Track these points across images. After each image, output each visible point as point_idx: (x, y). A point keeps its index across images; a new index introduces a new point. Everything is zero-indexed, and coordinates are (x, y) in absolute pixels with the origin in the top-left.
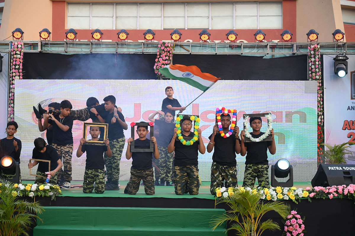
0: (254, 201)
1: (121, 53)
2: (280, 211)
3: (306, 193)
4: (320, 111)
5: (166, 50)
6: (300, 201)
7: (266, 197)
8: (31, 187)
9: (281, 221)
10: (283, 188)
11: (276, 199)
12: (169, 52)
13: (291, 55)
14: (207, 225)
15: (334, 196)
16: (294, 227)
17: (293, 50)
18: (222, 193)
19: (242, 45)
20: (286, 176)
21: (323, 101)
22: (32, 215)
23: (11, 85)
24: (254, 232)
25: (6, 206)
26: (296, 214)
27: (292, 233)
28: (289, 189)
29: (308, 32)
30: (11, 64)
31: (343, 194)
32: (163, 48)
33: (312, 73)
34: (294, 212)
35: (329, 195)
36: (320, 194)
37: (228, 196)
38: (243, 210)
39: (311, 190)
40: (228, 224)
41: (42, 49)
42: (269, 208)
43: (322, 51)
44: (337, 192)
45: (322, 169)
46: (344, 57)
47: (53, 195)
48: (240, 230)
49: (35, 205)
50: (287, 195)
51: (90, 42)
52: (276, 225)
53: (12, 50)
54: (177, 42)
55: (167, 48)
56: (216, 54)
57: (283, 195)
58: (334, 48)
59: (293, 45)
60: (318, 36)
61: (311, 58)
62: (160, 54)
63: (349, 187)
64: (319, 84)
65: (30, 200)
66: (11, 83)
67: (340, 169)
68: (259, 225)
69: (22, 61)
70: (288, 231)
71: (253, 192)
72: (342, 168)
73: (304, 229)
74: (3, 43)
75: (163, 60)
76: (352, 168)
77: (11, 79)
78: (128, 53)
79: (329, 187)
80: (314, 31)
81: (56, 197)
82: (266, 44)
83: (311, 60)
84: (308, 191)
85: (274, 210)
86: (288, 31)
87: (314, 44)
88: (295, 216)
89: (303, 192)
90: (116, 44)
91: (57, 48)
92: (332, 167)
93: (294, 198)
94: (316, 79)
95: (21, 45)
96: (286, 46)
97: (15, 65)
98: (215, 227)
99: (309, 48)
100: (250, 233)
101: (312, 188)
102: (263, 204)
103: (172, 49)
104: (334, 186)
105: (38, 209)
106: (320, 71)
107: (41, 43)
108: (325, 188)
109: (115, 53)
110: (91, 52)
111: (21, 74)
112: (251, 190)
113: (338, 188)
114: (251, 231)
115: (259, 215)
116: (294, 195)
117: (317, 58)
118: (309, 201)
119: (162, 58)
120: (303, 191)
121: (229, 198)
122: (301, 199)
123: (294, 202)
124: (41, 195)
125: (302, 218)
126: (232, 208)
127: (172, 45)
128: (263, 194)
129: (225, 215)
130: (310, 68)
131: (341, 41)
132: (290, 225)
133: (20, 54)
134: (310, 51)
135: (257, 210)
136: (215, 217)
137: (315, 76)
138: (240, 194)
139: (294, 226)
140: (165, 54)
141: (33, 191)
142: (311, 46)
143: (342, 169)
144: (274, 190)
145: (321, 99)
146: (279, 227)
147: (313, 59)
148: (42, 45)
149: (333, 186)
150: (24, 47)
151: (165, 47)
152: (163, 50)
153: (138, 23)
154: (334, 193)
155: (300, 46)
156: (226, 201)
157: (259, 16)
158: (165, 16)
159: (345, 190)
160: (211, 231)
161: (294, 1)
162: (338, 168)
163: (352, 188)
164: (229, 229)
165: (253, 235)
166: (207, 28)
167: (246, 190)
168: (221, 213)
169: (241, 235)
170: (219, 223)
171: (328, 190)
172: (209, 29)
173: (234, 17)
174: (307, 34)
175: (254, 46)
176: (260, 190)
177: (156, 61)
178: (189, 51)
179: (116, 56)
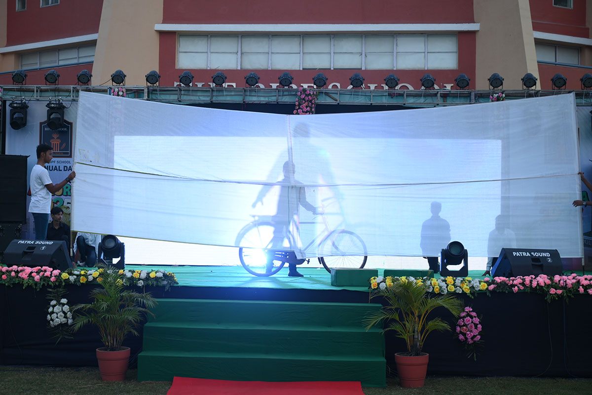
0: (419, 294)
1: (249, 102)
2: (451, 307)
3: (484, 285)
5: (307, 98)
6: (476, 295)
7: (433, 290)
8: (140, 274)
9: (452, 320)
10: (454, 278)
11: (446, 292)
12: (311, 101)
15: (519, 289)
17: (470, 99)
18: (379, 284)
19: (404, 93)
20: (459, 263)
22: (141, 309)
24: (418, 333)
25: (110, 297)
26: (471, 311)
27: (466, 336)
28: (462, 279)
29: (491, 76)
31: (531, 286)
32: (303, 96)
34: (468, 309)
35: (513, 288)
36: (501, 287)
37: (386, 288)
38: (405, 306)
39: (490, 281)
40: (385, 323)
41: (149, 97)
42: (438, 303)
44: (523, 284)
45: (505, 255)
47: (167, 284)
48: (401, 331)
49: (146, 297)
50: (460, 287)
51: (210, 88)
52: (446, 325)
54: (322, 89)
56: (371, 104)
57: (455, 287)
58: (523, 98)
59: (470, 94)
60: (503, 82)
62: (299, 105)
63: (538, 278)
65: (139, 290)
67: (528, 254)
68: (424, 325)
70: (461, 333)
71: (418, 283)
72: (530, 254)
73: (481, 330)
74: (100, 90)
75: (303, 111)
76: (543, 253)
78: (259, 102)
79: (514, 278)
80: (498, 75)
81: (170, 286)
82: (436, 92)
84: (486, 282)
85: (443, 306)
86: (465, 76)
87: (497, 92)
88: (470, 314)
89: (480, 284)
90: (243, 90)
91: (168, 96)
92: (518, 253)
93: (469, 291)
95: (123, 92)
96: (462, 95)
98: (369, 326)
99: (491, 97)
100: (413, 334)
101: (492, 278)
102: (429, 298)
103: (314, 97)
105: (150, 301)
107: (148, 89)
108: (508, 279)
110: (211, 101)
112: (415, 281)
113: (525, 279)
114: (414, 332)
115: (425, 312)
116: (468, 287)
118: (488, 295)
119: (301, 109)
120: (480, 282)
121: (387, 290)
122: (477, 293)
123: (469, 296)
124: (153, 285)
125: (479, 316)
126: (391, 303)
127: (315, 93)
128: (429, 285)
129: (382, 311)
131: (532, 88)
132: (464, 326)
134: (493, 101)
135: (422, 306)
136: (370, 314)
138: (401, 286)
139: (469, 326)
140: (306, 104)
141: (142, 280)
142: (494, 94)
143: (530, 256)
144: (443, 281)
146: (449, 327)
148: (148, 92)
149: (518, 277)
150: (127, 94)
151: (306, 95)
152: (304, 99)
153: (270, 61)
154: (520, 286)
155: (479, 95)
156: (383, 294)
157: (428, 53)
158: (305, 51)
159: (533, 282)
160: (364, 331)
161: (473, 33)
162: (524, 254)
163: (543, 279)
164: (386, 330)
165: (417, 337)
166: (359, 67)
167: (408, 280)
168: (378, 308)
169: (401, 337)
170: (374, 322)
171: (511, 281)
172: (361, 69)
173: (395, 54)
174: (488, 80)
175: (420, 94)
176: (426, 280)
177: (294, 113)
178: (336, 100)
179: (244, 106)
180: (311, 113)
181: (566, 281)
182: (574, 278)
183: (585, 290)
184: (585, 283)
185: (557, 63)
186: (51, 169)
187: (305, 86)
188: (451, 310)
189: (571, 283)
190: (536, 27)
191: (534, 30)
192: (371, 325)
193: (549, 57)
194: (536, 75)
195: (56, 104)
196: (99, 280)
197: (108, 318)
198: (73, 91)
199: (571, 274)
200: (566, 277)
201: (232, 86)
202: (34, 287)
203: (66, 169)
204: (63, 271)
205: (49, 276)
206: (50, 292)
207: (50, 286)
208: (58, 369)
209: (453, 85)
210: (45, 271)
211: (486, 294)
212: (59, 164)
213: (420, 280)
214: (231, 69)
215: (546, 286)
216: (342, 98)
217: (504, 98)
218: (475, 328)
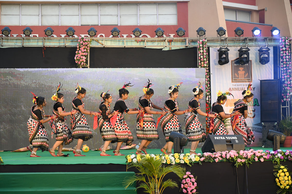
0: (157, 165)
1: (47, 46)
2: (178, 172)
3: (198, 158)
4: (208, 92)
5: (84, 44)
6: (193, 164)
7: (166, 162)
9: (179, 181)
10: (179, 154)
11: (174, 163)
12: (87, 45)
13: (184, 48)
14: (121, 185)
15: (219, 160)
16: (189, 184)
17: (186, 43)
18: (132, 159)
19: (145, 40)
21: (210, 84)
24: (158, 189)
26: (190, 174)
27: (187, 190)
28: (184, 155)
29: (198, 29)
31: (226, 158)
32: (82, 42)
33: (201, 62)
34: (188, 173)
35: (215, 159)
36: (208, 159)
37: (137, 162)
38: (149, 173)
40: (137, 184)
42: (169, 170)
43: (208, 44)
44: (221, 156)
45: (210, 139)
46: (225, 49)
48: (147, 188)
50: (183, 160)
51: (22, 38)
52: (175, 183)
54: (93, 38)
55: (85, 42)
56: (125, 47)
57: (180, 159)
58: (218, 42)
59: (185, 40)
60: (206, 32)
61: (200, 50)
62: (80, 47)
63: (230, 153)
64: (207, 70)
67: (224, 138)
68: (161, 184)
70: (184, 188)
71: (157, 158)
72: (225, 137)
73: (196, 186)
75: (82, 52)
76: (233, 137)
78: (53, 46)
79: (215, 153)
80: (202, 28)
82: (165, 39)
83: (200, 51)
84: (199, 156)
85: (173, 172)
86: (182, 29)
87: (202, 39)
88: (189, 176)
89: (195, 157)
90: (43, 39)
92: (217, 137)
93: (189, 162)
94: (204, 67)
96: (180, 41)
98: (127, 186)
99: (198, 42)
100: (154, 190)
101: (202, 154)
102: (164, 167)
103: (89, 43)
104: (219, 152)
106: (207, 60)
108: (212, 154)
109: (43, 46)
110: (23, 46)
112: (155, 157)
113: (222, 153)
114: (155, 189)
115: (162, 176)
116: (188, 160)
117: (205, 50)
118: (200, 164)
119: (81, 50)
121: (138, 163)
122: (193, 163)
123: (188, 165)
125: (195, 177)
126: (140, 171)
127: (89, 40)
128: (164, 159)
129: (135, 176)
130: (200, 58)
131: (223, 36)
132: (186, 183)
134: (199, 44)
135: (160, 172)
136: (127, 178)
137: (204, 64)
138: (146, 160)
140: (84, 47)
142: (200, 40)
143: (225, 139)
144: (172, 156)
145: (208, 83)
146: (177, 185)
147: (202, 51)
151: (84, 41)
152: (82, 44)
153: (60, 21)
154: (219, 158)
155: (191, 41)
156: (135, 166)
157: (159, 15)
158: (82, 14)
159: (227, 155)
160: (124, 189)
161: (186, 3)
162: (222, 138)
163: (233, 153)
164: (138, 188)
165: (157, 192)
166: (116, 24)
167: (151, 156)
168: (132, 175)
169: (147, 192)
170: (130, 183)
171: (214, 155)
172: (118, 25)
173: (138, 15)
174: (196, 31)
175: (155, 41)
176: (162, 156)
177: (76, 52)
178: (103, 45)
179: (44, 49)
180: (87, 53)
181: (247, 154)
182: (252, 152)
183: (259, 159)
184: (259, 155)
185: (237, 21)
187: (83, 36)
188: (178, 174)
189: (250, 155)
191: (223, 1)
192: (128, 185)
193: (232, 17)
194: (225, 28)
199: (250, 149)
200: (247, 151)
201: (36, 36)
209: (174, 34)
211: (199, 163)
213: (158, 156)
214: (35, 25)
215: (235, 158)
216: (107, 43)
217: (206, 42)
218: (193, 185)
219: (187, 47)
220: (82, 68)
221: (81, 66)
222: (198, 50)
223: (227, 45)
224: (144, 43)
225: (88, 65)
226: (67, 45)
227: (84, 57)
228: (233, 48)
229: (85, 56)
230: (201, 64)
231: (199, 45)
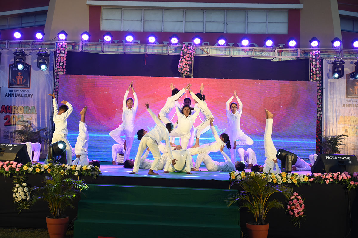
0: (263, 184)
1: (150, 54)
3: (307, 178)
4: (320, 108)
5: (188, 52)
6: (301, 185)
7: (272, 181)
8: (76, 167)
9: (285, 201)
10: (287, 173)
11: (281, 182)
12: (191, 54)
13: (295, 59)
15: (330, 181)
16: (296, 206)
17: (297, 54)
18: (236, 176)
19: (253, 49)
21: (322, 99)
23: (56, 79)
24: (262, 209)
26: (298, 195)
27: (294, 212)
28: (292, 174)
29: (311, 39)
30: (57, 61)
31: (338, 179)
32: (186, 50)
33: (313, 74)
34: (296, 194)
35: (326, 181)
36: (318, 180)
37: (241, 179)
38: (254, 191)
39: (311, 175)
40: (240, 203)
41: (82, 49)
42: (276, 190)
43: (322, 56)
44: (333, 178)
45: (320, 158)
46: (341, 61)
47: (94, 174)
48: (251, 208)
50: (290, 179)
51: (124, 44)
52: (281, 204)
53: (58, 49)
54: (198, 46)
55: (189, 50)
56: (231, 56)
57: (287, 179)
58: (333, 54)
59: (297, 50)
60: (319, 43)
61: (313, 62)
62: (183, 56)
63: (343, 174)
64: (319, 84)
65: (75, 178)
66: (56, 77)
68: (266, 204)
69: (65, 59)
70: (291, 210)
71: (262, 176)
73: (304, 208)
74: (51, 43)
76: (346, 158)
77: (56, 74)
78: (156, 54)
79: (326, 174)
80: (316, 38)
81: (96, 176)
82: (275, 49)
83: (312, 64)
84: (308, 176)
85: (280, 192)
86: (293, 38)
88: (297, 197)
90: (146, 45)
92: (329, 157)
93: (297, 182)
94: (316, 80)
95: (65, 45)
96: (291, 51)
97: (60, 63)
98: (230, 205)
99: (311, 53)
101: (312, 174)
102: (270, 187)
103: (193, 51)
104: (330, 173)
106: (320, 73)
107: (82, 44)
108: (322, 174)
109: (145, 54)
110: (124, 52)
111: (65, 70)
113: (333, 174)
114: (259, 209)
115: (267, 196)
116: (296, 180)
117: (318, 62)
118: (309, 184)
119: (184, 59)
120: (304, 176)
121: (242, 180)
122: (302, 183)
123: (296, 185)
124: (84, 174)
125: (303, 199)
126: (244, 189)
127: (194, 48)
128: (270, 178)
129: (238, 195)
130: (312, 70)
131: (339, 47)
132: (292, 205)
133: (64, 53)
135: (265, 191)
136: (230, 197)
137: (316, 77)
138: (251, 178)
140: (188, 55)
141: (77, 171)
142: (313, 51)
143: (337, 159)
144: (279, 175)
145: (320, 97)
146: (283, 206)
147: (314, 63)
148: (82, 46)
150: (68, 46)
152: (186, 52)
153: (163, 27)
154: (330, 179)
155: (303, 51)
156: (239, 183)
158: (186, 20)
159: (339, 177)
160: (226, 208)
161: (298, 10)
162: (333, 158)
163: (346, 175)
164: (241, 207)
165: (261, 212)
166: (223, 32)
167: (256, 174)
168: (235, 193)
169: (251, 212)
170: (233, 202)
171: (325, 176)
172: (224, 33)
173: (246, 23)
174: (309, 41)
175: (264, 50)
176: (268, 174)
177: (179, 61)
178: (208, 53)
179: (146, 56)
180: (191, 62)
185: (354, 31)
186: (16, 96)
187: (186, 43)
188: (285, 194)
190: (340, 8)
191: (339, 9)
192: (231, 204)
195: (21, 53)
196: (49, 171)
197: (55, 196)
198: (32, 44)
201: (138, 43)
202: (5, 175)
203: (26, 96)
204: (24, 164)
205: (15, 168)
206: (15, 178)
207: (15, 175)
208: (20, 230)
209: (284, 44)
210: (12, 164)
212: (22, 93)
213: (264, 174)
214: (137, 31)
215: (348, 180)
216: (212, 52)
217: (320, 53)
218: (300, 207)
219: (298, 58)
220: (185, 77)
221: (184, 75)
222: (310, 62)
223: (342, 57)
224: (252, 53)
225: (192, 75)
226: (170, 52)
227: (188, 66)
228: (349, 60)
229: (188, 64)
230: (313, 77)
231: (312, 57)
